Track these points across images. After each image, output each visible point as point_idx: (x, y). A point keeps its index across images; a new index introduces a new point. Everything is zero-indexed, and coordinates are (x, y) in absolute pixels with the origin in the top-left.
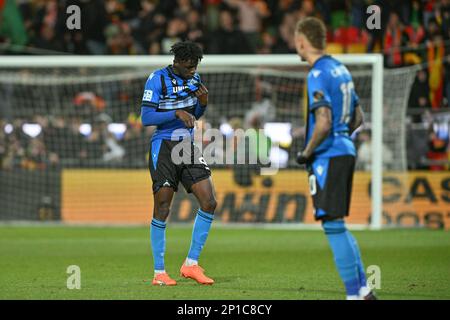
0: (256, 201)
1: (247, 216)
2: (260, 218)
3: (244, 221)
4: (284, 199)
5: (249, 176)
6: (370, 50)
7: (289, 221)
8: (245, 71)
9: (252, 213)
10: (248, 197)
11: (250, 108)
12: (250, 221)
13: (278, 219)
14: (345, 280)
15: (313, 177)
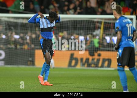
0: (95, 60)
1: (93, 65)
2: (97, 66)
3: (91, 67)
4: (104, 60)
5: (93, 53)
6: (132, 14)
7: (106, 67)
8: (93, 20)
9: (94, 64)
10: (93, 59)
11: (94, 31)
12: (94, 67)
13: (102, 66)
14: (123, 86)
15: (118, 53)
